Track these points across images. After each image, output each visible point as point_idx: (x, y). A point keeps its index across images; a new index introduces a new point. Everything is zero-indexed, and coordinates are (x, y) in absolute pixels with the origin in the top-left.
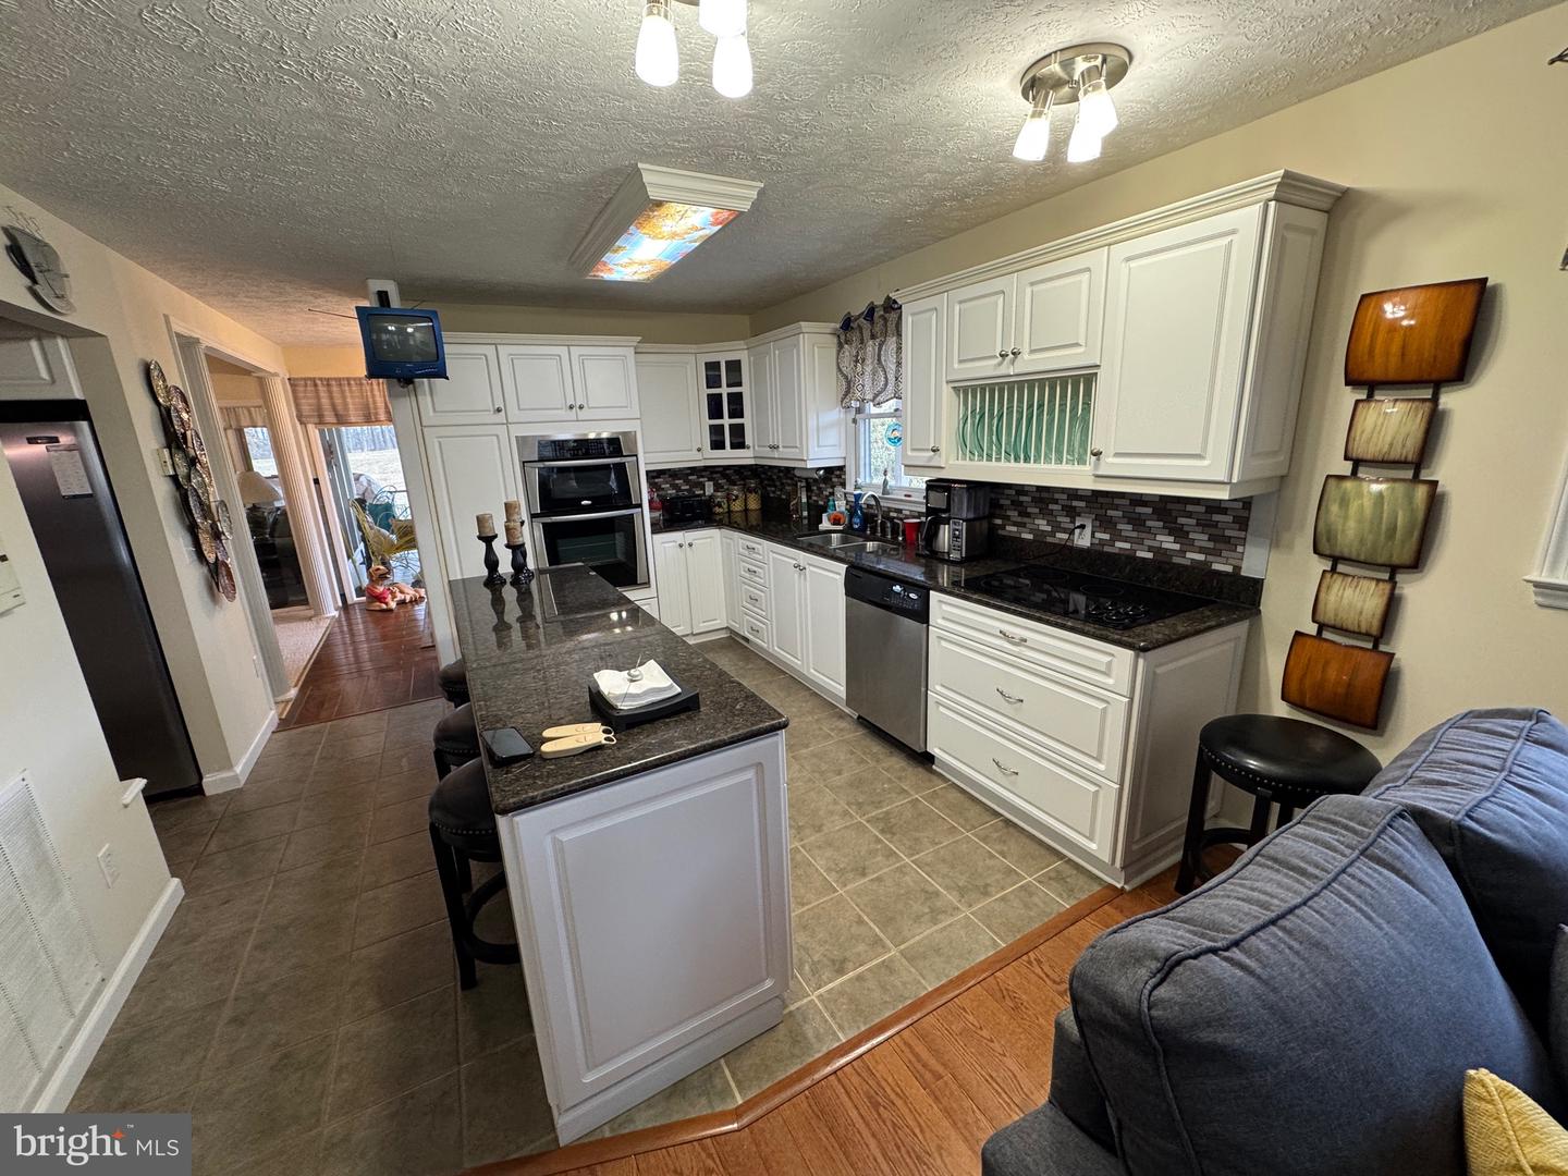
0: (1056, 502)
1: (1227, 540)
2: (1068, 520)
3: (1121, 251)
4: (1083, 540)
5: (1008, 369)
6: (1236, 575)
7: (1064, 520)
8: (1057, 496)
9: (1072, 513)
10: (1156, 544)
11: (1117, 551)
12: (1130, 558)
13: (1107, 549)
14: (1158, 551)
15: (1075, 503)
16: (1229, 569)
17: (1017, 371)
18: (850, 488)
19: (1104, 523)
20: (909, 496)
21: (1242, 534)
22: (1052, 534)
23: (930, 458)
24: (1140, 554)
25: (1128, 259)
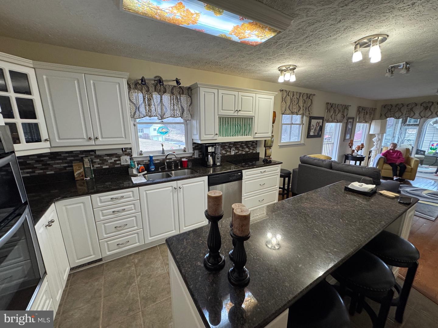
0: (226, 146)
1: (255, 147)
2: (229, 149)
3: (258, 96)
4: (233, 153)
5: (236, 114)
6: (256, 152)
7: (229, 150)
8: (227, 144)
9: (230, 148)
10: (245, 150)
11: (239, 154)
12: (242, 155)
13: (237, 154)
14: (246, 152)
15: (231, 145)
16: (255, 152)
17: (239, 115)
18: (135, 155)
19: (237, 148)
20: (174, 152)
21: (256, 146)
22: (226, 153)
23: (213, 137)
24: (243, 153)
25: (259, 98)
